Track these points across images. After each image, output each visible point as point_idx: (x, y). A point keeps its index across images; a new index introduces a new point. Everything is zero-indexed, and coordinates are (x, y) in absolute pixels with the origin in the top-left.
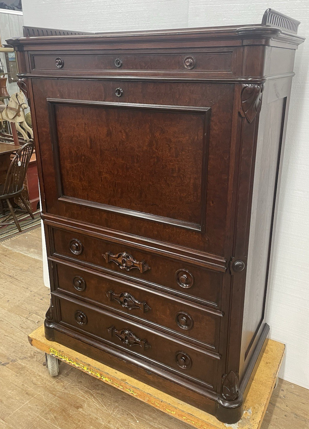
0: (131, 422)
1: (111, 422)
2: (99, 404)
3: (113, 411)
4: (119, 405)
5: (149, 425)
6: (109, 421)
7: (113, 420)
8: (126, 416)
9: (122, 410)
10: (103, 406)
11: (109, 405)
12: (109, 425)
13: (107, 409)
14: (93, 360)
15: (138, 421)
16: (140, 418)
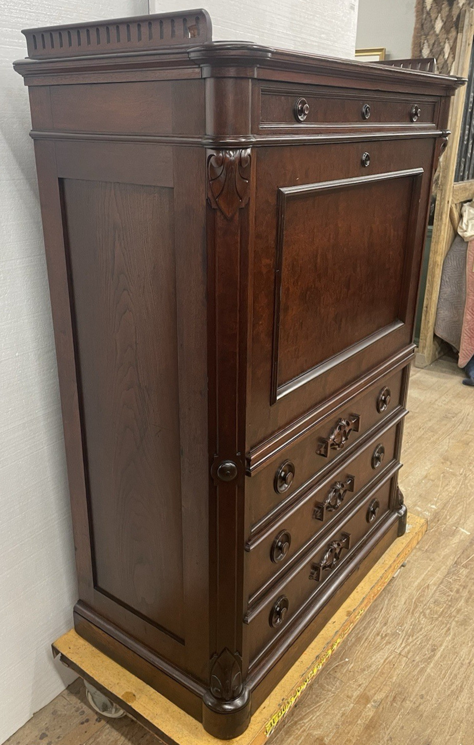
0: (348, 668)
1: (350, 694)
2: (316, 712)
3: (328, 691)
4: (318, 683)
5: (352, 646)
6: (348, 696)
7: (346, 692)
8: (338, 675)
9: (326, 678)
10: (319, 706)
11: (317, 696)
12: (354, 697)
13: (326, 700)
15: (347, 660)
16: (340, 657)
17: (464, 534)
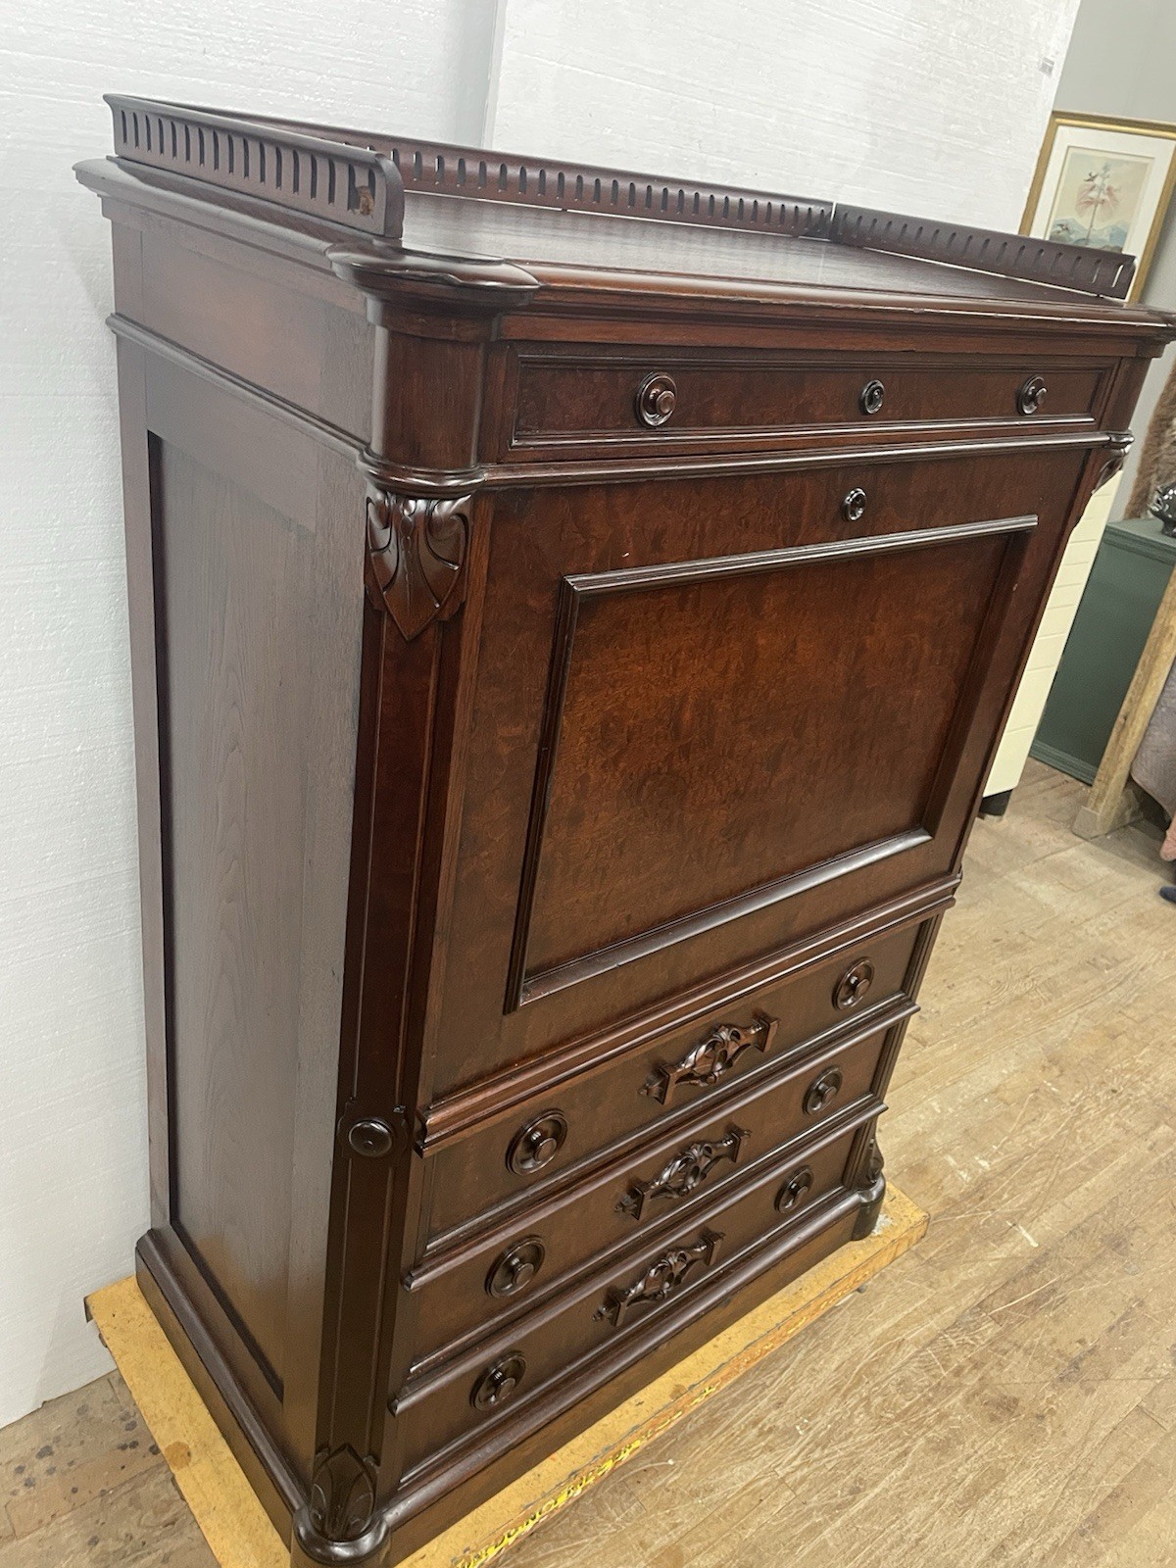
0: (668, 1480)
1: (647, 1539)
2: (565, 1557)
3: (608, 1519)
4: (594, 1495)
5: (691, 1435)
6: (641, 1543)
7: (642, 1532)
8: (641, 1490)
9: (615, 1490)
10: (577, 1546)
11: (581, 1524)
12: (653, 1549)
13: (595, 1538)
14: (554, 1456)
15: (671, 1462)
16: (660, 1451)
17: (1024, 1241)
